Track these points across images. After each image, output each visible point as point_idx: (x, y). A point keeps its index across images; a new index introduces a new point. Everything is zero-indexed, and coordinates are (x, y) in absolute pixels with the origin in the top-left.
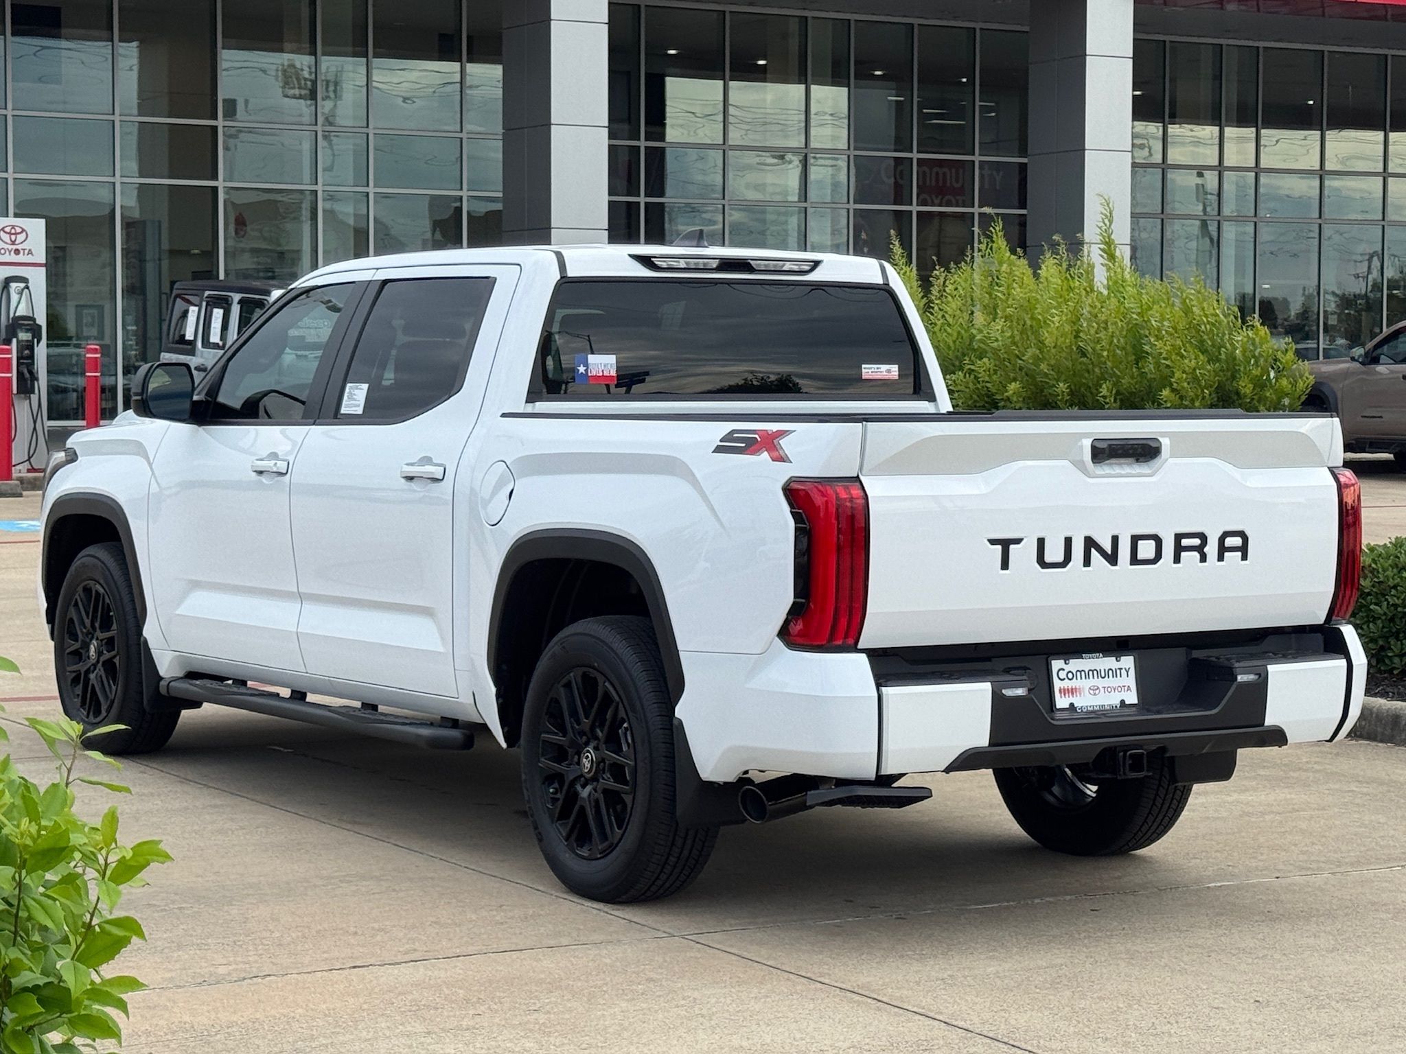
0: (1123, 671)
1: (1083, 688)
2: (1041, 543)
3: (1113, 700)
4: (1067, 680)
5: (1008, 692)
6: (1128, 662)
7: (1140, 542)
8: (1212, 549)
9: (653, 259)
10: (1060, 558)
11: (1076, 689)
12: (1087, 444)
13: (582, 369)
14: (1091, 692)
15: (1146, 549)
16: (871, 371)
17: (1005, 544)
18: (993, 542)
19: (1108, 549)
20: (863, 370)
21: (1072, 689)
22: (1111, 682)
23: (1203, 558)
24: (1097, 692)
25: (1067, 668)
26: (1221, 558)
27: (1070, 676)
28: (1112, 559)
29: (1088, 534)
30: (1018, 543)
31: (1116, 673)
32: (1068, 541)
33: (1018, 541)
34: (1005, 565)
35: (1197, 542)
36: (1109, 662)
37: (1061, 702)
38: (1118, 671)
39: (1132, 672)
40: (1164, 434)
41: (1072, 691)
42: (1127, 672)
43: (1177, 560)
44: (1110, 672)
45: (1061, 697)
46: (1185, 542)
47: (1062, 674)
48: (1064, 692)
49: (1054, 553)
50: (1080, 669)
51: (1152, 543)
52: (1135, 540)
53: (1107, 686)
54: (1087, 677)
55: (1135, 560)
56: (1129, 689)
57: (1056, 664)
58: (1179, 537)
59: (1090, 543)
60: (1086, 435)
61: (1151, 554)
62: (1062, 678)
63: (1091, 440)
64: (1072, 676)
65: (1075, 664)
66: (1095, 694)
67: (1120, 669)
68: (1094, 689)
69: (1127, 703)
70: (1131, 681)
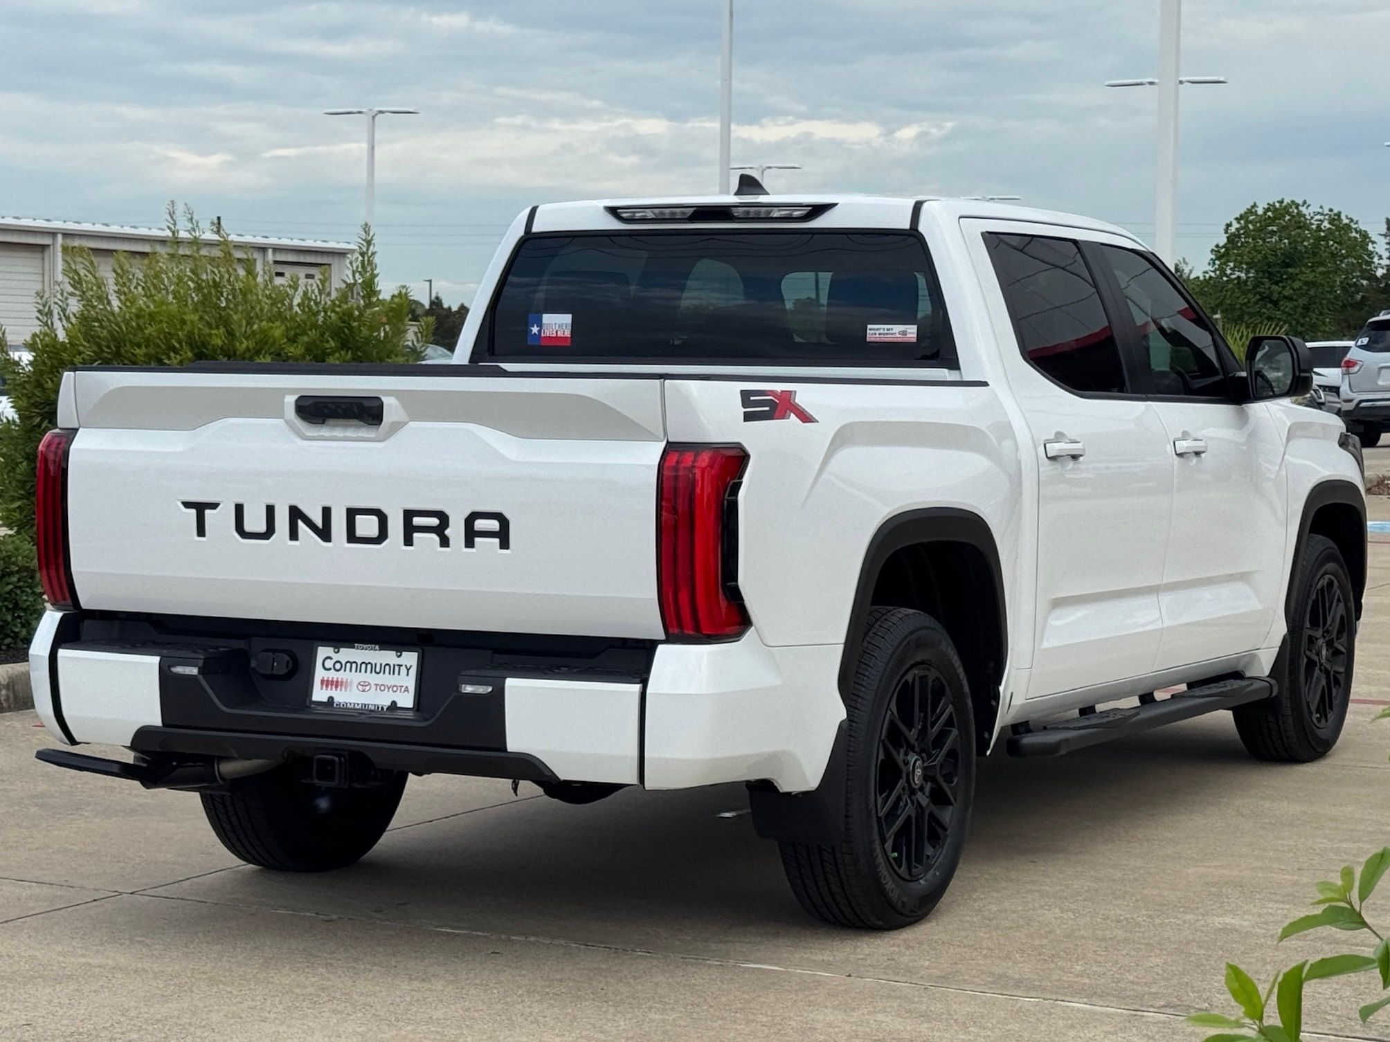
0: (403, 670)
1: (351, 682)
2: (239, 509)
3: (384, 700)
4: (333, 670)
5: (179, 670)
6: (410, 659)
7: (358, 517)
8: (456, 531)
9: (619, 211)
10: (262, 528)
11: (342, 682)
12: (291, 400)
13: (535, 330)
14: (360, 687)
15: (368, 525)
16: (877, 332)
17: (201, 508)
18: (187, 505)
19: (319, 522)
20: (868, 331)
21: (337, 682)
22: (386, 679)
23: (445, 542)
24: (367, 688)
25: (336, 657)
26: (469, 543)
27: (338, 666)
28: (324, 533)
29: (293, 503)
30: (215, 509)
31: (393, 669)
32: (270, 510)
33: (214, 506)
34: (201, 531)
35: (434, 521)
36: (389, 657)
37: (319, 694)
38: (397, 668)
39: (413, 672)
40: (389, 393)
41: (336, 684)
42: (408, 670)
43: (408, 541)
44: (387, 667)
45: (322, 688)
46: (417, 521)
47: (329, 664)
48: (326, 683)
49: (255, 522)
50: (352, 661)
51: (374, 519)
52: (352, 513)
53: (380, 683)
54: (358, 670)
55: (352, 537)
56: (407, 690)
57: (323, 652)
58: (409, 515)
59: (296, 514)
60: (291, 391)
61: (374, 532)
62: (327, 667)
63: (296, 397)
64: (340, 666)
65: (346, 654)
66: (364, 691)
67: (400, 666)
68: (364, 685)
69: (399, 705)
70: (410, 681)
